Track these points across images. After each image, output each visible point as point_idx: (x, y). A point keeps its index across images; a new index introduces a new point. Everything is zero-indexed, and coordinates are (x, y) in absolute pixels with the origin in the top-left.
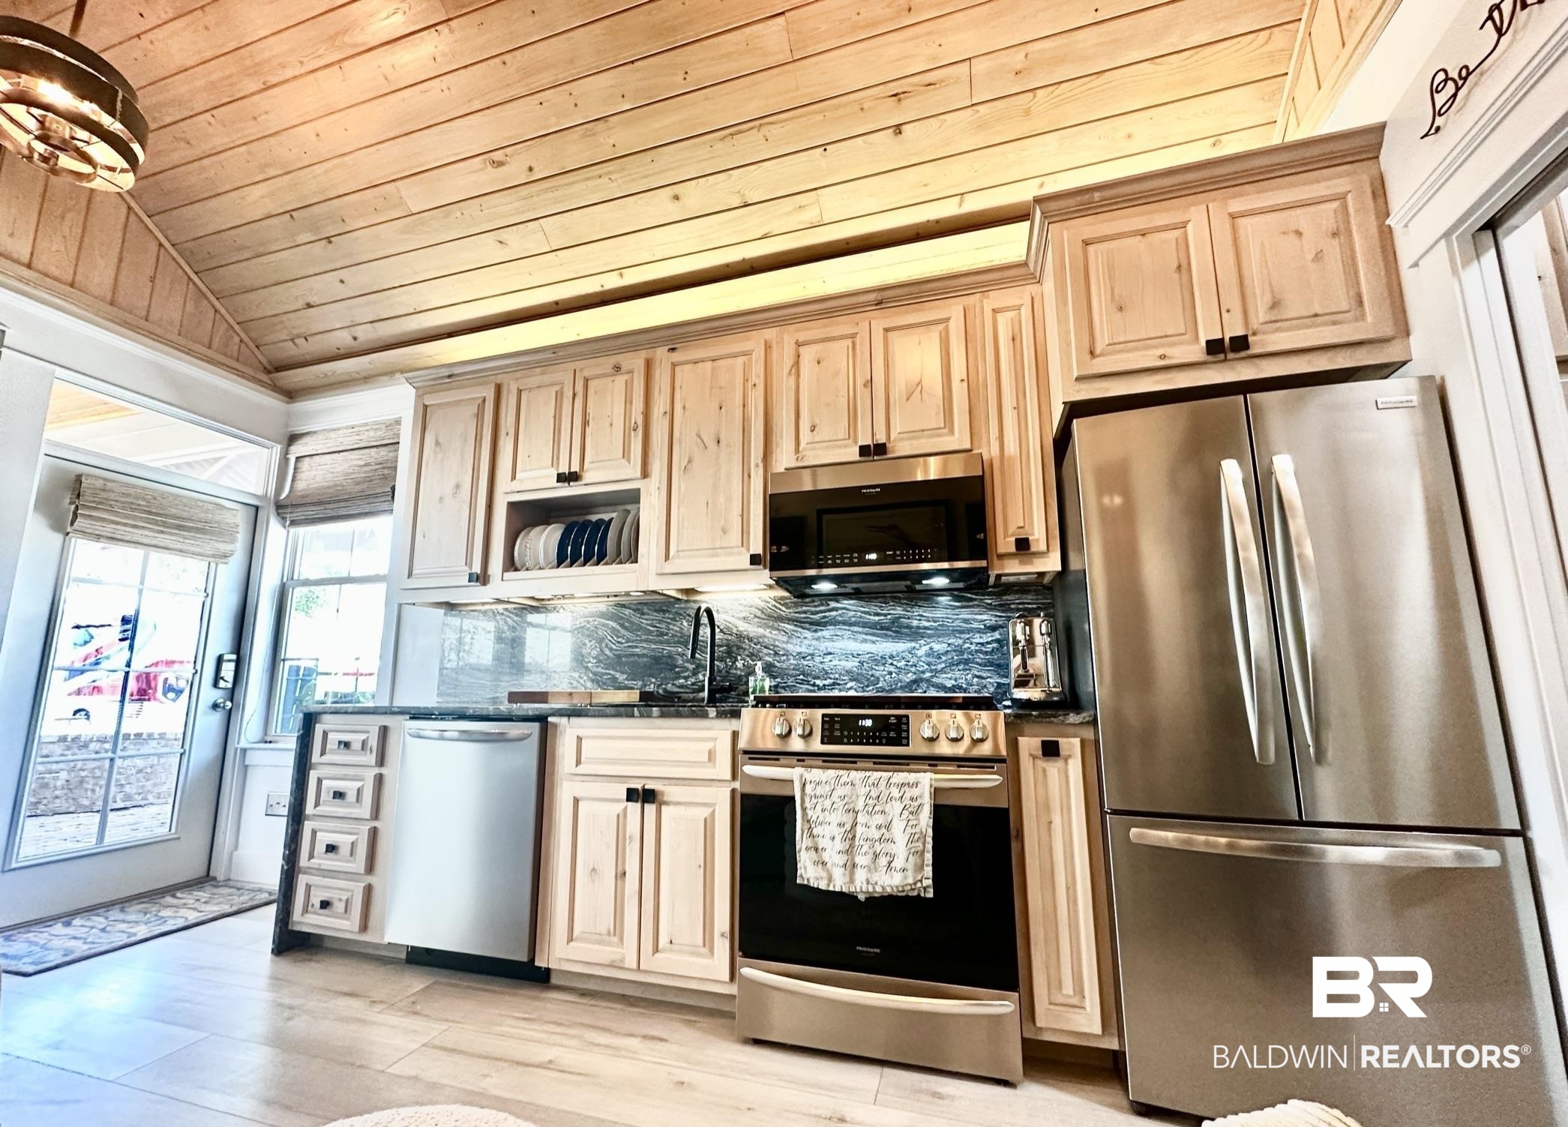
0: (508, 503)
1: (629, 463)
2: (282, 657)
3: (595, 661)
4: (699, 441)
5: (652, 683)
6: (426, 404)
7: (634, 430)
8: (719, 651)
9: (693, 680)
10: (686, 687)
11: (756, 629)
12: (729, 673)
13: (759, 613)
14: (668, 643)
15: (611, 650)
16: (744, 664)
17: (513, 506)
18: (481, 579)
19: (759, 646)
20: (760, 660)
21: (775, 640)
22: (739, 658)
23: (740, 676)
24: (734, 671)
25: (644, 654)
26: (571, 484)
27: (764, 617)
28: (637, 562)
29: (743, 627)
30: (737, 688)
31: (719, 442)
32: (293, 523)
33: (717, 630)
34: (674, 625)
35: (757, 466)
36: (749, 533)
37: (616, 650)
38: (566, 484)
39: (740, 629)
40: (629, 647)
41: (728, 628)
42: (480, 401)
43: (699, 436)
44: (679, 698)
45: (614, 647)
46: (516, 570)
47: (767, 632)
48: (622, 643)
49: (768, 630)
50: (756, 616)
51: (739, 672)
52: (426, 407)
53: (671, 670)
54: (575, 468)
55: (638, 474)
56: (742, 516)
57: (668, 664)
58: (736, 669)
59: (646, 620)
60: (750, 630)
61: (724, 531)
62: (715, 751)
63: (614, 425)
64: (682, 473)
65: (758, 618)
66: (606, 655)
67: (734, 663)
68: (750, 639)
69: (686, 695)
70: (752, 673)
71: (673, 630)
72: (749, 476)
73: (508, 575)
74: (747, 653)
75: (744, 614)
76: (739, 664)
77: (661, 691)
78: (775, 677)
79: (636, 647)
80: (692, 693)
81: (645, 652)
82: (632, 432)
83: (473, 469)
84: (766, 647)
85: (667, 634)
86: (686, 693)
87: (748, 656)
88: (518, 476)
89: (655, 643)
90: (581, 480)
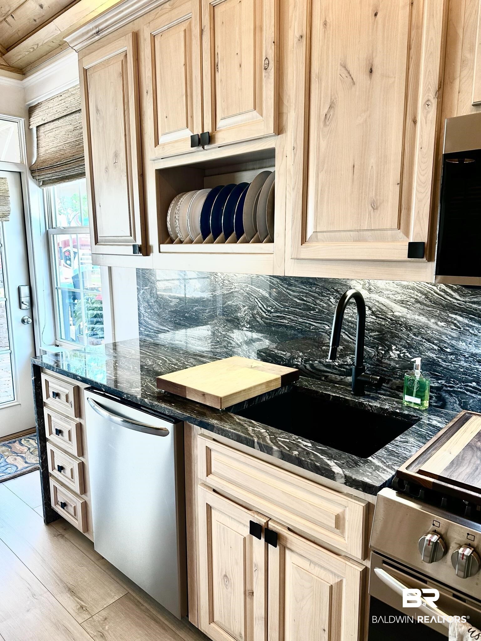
0: (156, 170)
1: (262, 115)
2: (56, 286)
3: (248, 326)
4: (345, 74)
5: (299, 356)
6: (86, 67)
7: (266, 69)
8: (370, 336)
9: (341, 362)
10: (333, 367)
11: (417, 317)
12: (381, 362)
13: (422, 298)
14: (314, 318)
15: (262, 317)
16: (399, 356)
17: (161, 173)
18: (143, 249)
19: (419, 338)
20: (420, 353)
21: (441, 333)
22: (394, 347)
23: (395, 368)
24: (386, 361)
25: (292, 327)
26: (206, 147)
27: (430, 303)
28: (273, 242)
29: (399, 311)
30: (390, 380)
31: (371, 71)
32: (45, 183)
33: (368, 312)
34: (322, 300)
35: (427, 104)
36: (409, 209)
37: (267, 319)
38: (201, 148)
39: (396, 314)
40: (278, 316)
41: (382, 311)
42: (122, 57)
43: (345, 67)
44: (326, 377)
45: (265, 315)
46: (172, 242)
47: (431, 323)
48: (271, 313)
49: (433, 320)
50: (417, 301)
51: (393, 364)
52: (85, 71)
53: (318, 347)
54: (208, 129)
55: (271, 131)
56: (401, 184)
57: (314, 340)
58: (390, 359)
59: (293, 291)
60: (408, 316)
61: (375, 207)
62: (344, 518)
63: (242, 66)
64: (322, 124)
65: (419, 302)
66: (258, 322)
67: (387, 352)
68: (409, 328)
69: (333, 376)
70: (411, 367)
71: (319, 305)
72: (415, 122)
73: (164, 247)
74: (403, 343)
75: (404, 297)
76: (394, 354)
77: (308, 366)
78: (438, 378)
79: (284, 318)
80: (340, 375)
81: (293, 324)
82: (264, 71)
83: (125, 135)
84: (429, 340)
85: (314, 309)
86: (334, 374)
87: (405, 347)
88: (161, 141)
89: (302, 316)
90: (214, 142)
